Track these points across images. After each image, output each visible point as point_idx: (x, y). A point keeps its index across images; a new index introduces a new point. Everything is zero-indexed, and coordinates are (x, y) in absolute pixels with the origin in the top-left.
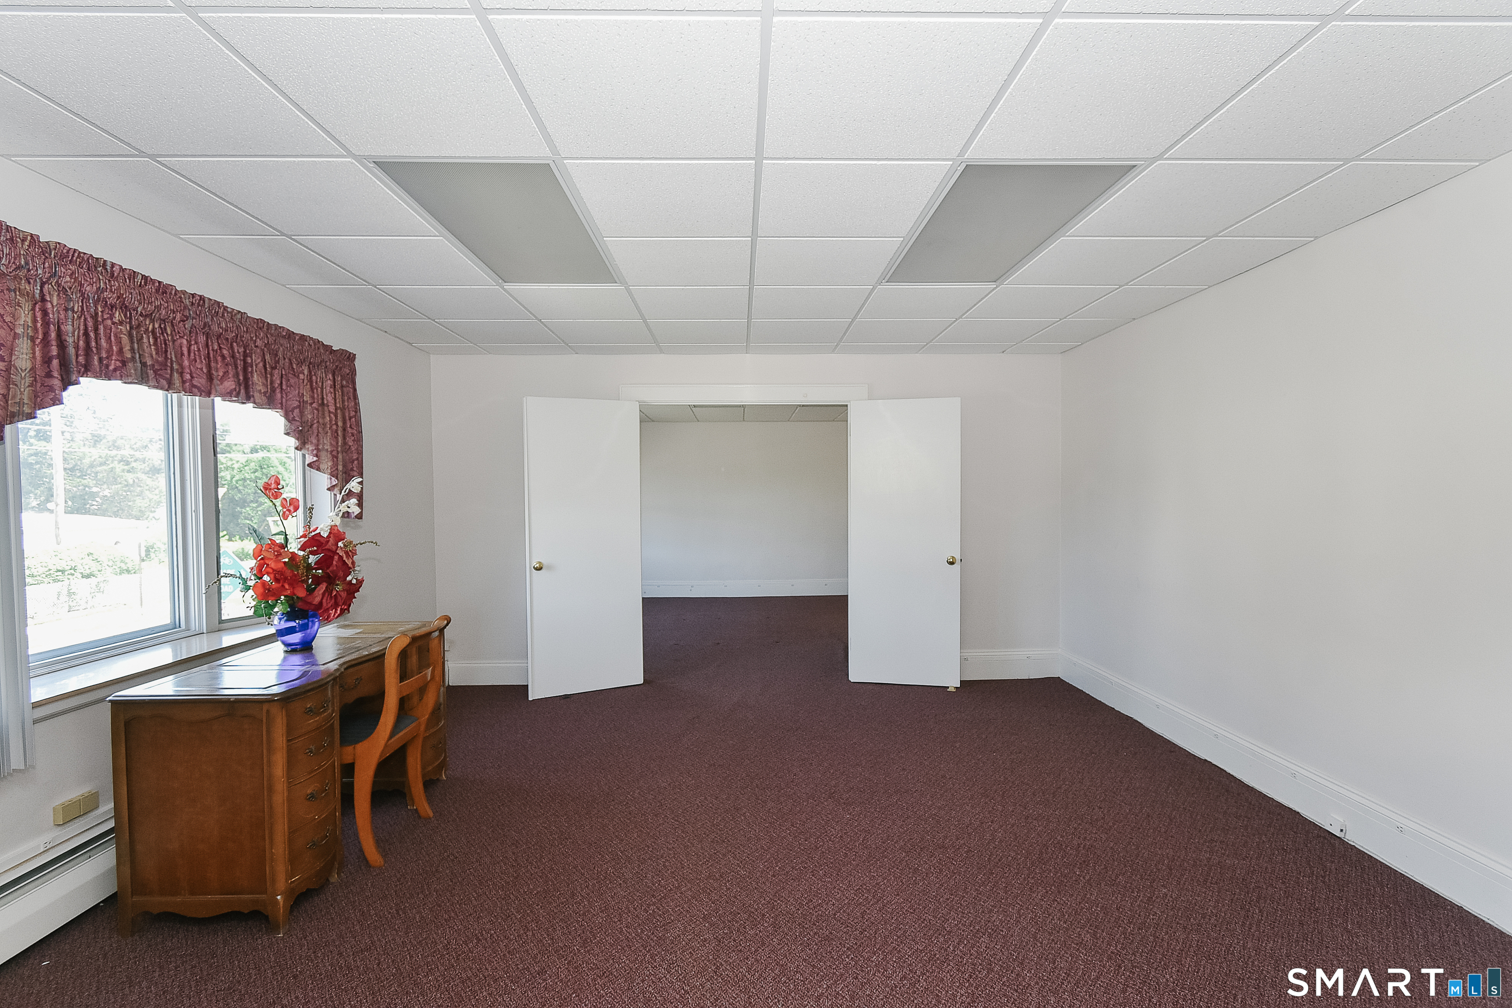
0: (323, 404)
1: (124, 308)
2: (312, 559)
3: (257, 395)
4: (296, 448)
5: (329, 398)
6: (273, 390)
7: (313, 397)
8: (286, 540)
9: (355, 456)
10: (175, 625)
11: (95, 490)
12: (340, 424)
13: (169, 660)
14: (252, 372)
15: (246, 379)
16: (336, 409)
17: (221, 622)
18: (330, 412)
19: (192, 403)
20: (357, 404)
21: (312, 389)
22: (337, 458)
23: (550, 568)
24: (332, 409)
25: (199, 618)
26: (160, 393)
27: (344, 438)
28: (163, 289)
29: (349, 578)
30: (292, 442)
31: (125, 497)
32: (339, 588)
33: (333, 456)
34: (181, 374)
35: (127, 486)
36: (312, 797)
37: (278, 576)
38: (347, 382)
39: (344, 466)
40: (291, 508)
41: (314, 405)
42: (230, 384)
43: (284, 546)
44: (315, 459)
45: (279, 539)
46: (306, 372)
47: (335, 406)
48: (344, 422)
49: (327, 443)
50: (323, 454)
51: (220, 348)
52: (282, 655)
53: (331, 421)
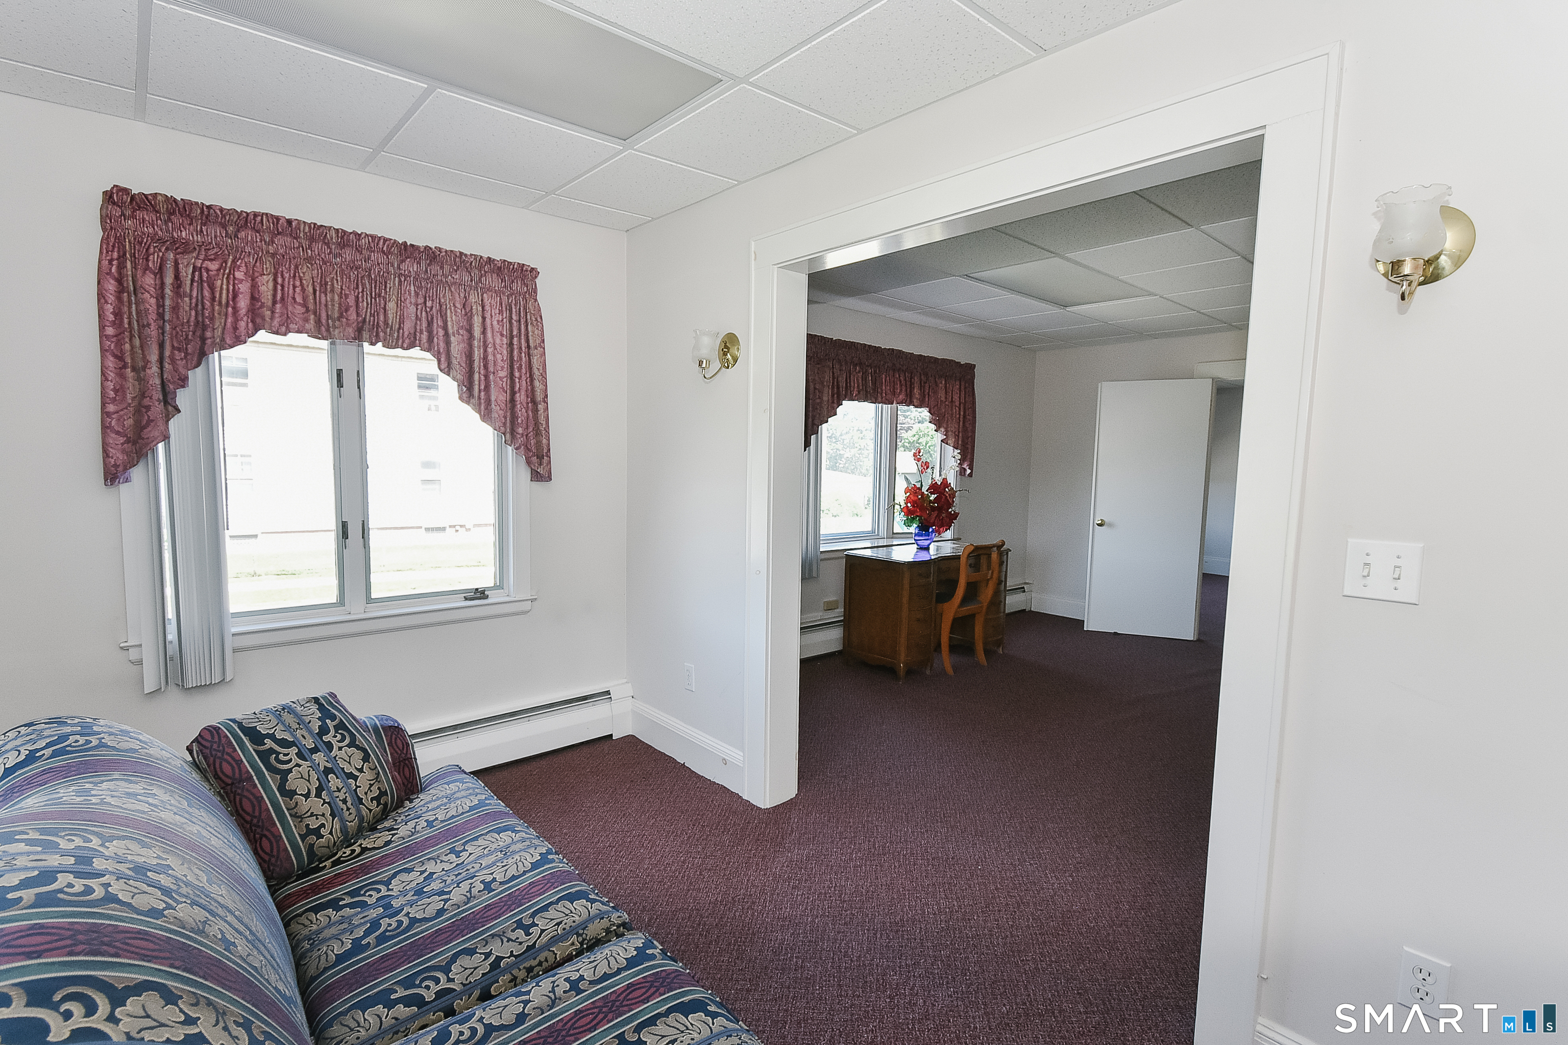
0: (952, 401)
1: (861, 364)
2: (932, 497)
3: (915, 401)
4: (935, 431)
5: (956, 397)
6: (924, 397)
7: (946, 398)
8: (922, 485)
9: (970, 434)
10: (874, 531)
11: (842, 452)
12: (962, 413)
13: (870, 546)
14: (914, 388)
15: (911, 392)
16: (960, 404)
17: (893, 533)
18: (956, 406)
19: (886, 408)
20: (974, 398)
21: (946, 393)
22: (958, 436)
23: (1111, 525)
24: (957, 404)
25: (883, 532)
26: (873, 405)
27: (964, 422)
28: (877, 349)
29: (950, 510)
30: (933, 427)
31: (858, 459)
32: (944, 515)
33: (955, 435)
34: (881, 394)
35: (860, 449)
36: (918, 620)
37: (914, 503)
38: (969, 384)
39: (963, 441)
40: (925, 468)
41: (947, 403)
42: (902, 397)
43: (920, 489)
44: (945, 437)
45: (918, 485)
46: (943, 382)
47: (960, 401)
48: (965, 413)
49: (953, 426)
50: (950, 433)
51: (900, 376)
52: (916, 550)
53: (956, 412)
